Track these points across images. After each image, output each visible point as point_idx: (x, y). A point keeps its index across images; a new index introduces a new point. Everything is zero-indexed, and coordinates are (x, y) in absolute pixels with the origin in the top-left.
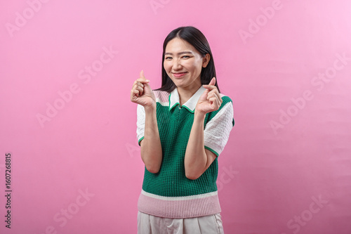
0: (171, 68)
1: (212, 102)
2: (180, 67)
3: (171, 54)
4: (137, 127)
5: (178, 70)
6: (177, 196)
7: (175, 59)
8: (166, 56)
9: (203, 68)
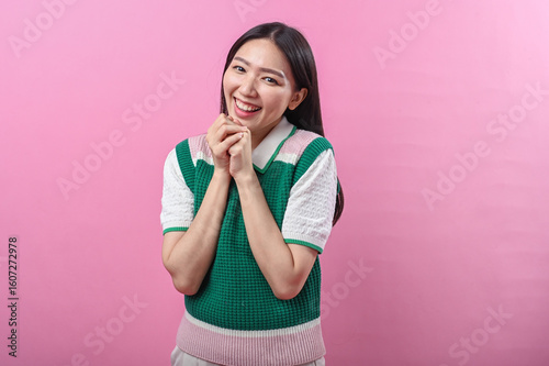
2: (253, 94)
5: (248, 97)
6: (250, 328)
7: (251, 75)
8: (234, 62)
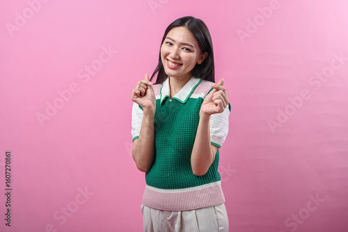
0: (168, 54)
1: (216, 105)
2: (177, 57)
3: (173, 41)
4: (131, 128)
5: (175, 59)
7: (176, 47)
8: (166, 40)
9: (197, 64)
